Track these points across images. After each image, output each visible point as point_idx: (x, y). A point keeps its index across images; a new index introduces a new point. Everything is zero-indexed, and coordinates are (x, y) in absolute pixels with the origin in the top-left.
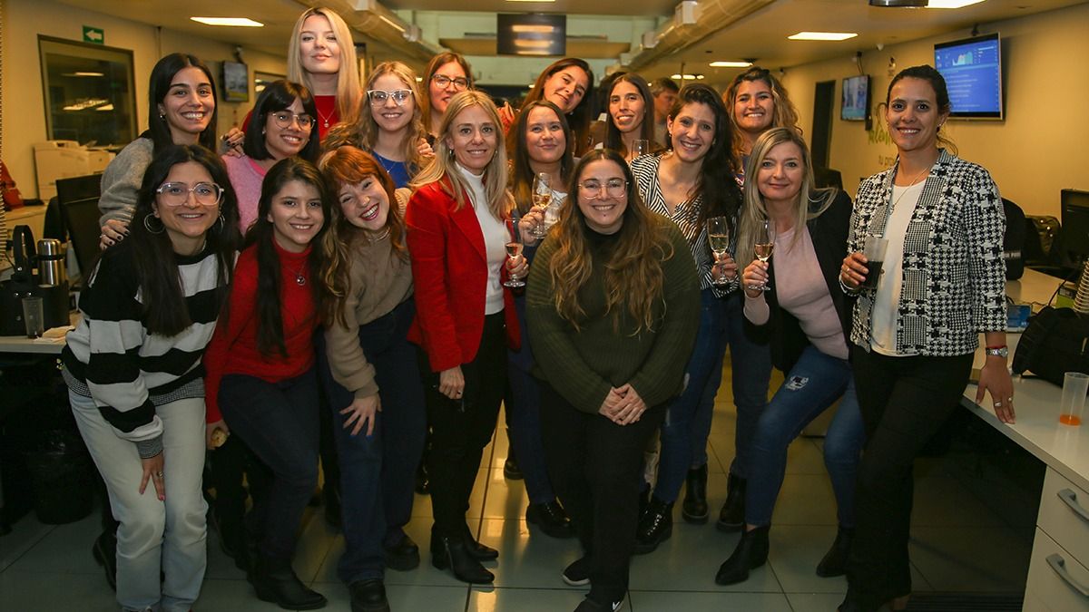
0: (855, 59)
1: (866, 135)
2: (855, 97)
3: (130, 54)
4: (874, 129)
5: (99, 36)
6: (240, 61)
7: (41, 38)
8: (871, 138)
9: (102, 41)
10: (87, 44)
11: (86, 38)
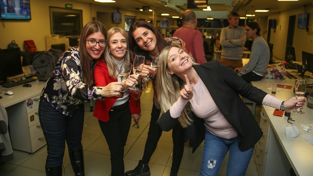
0: (303, 8)
1: (306, 33)
2: (303, 20)
3: (81, 11)
4: (310, 31)
5: (71, 6)
6: (119, 13)
7: (50, 7)
8: (308, 34)
9: (72, 7)
10: (66, 8)
11: (66, 6)
